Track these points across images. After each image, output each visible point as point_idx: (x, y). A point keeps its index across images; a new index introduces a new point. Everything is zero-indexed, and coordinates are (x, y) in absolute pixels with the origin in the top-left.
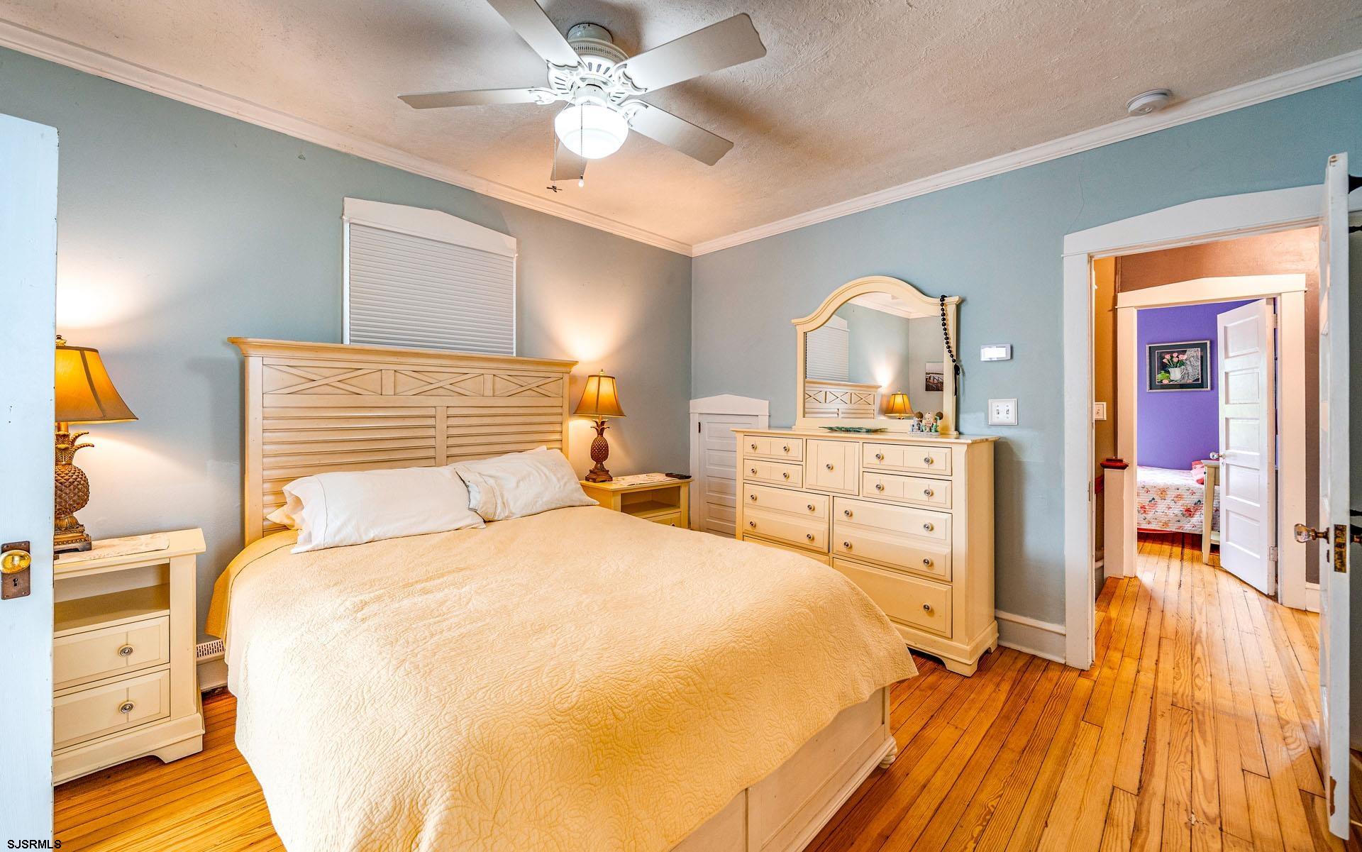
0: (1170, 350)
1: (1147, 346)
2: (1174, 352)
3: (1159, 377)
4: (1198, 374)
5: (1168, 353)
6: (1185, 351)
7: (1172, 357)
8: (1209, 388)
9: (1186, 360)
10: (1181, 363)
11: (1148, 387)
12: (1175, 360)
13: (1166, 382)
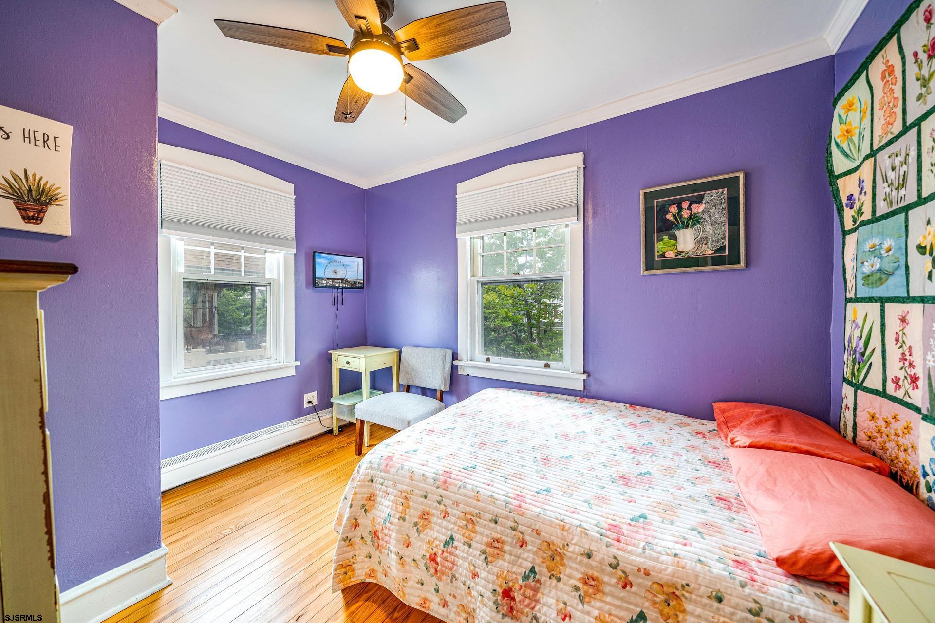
0: (676, 196)
1: (642, 192)
2: (683, 200)
3: (659, 246)
4: (724, 238)
5: (673, 203)
6: (702, 196)
7: (680, 209)
8: (742, 264)
9: (703, 212)
10: (695, 220)
11: (643, 266)
12: (685, 214)
13: (670, 255)
